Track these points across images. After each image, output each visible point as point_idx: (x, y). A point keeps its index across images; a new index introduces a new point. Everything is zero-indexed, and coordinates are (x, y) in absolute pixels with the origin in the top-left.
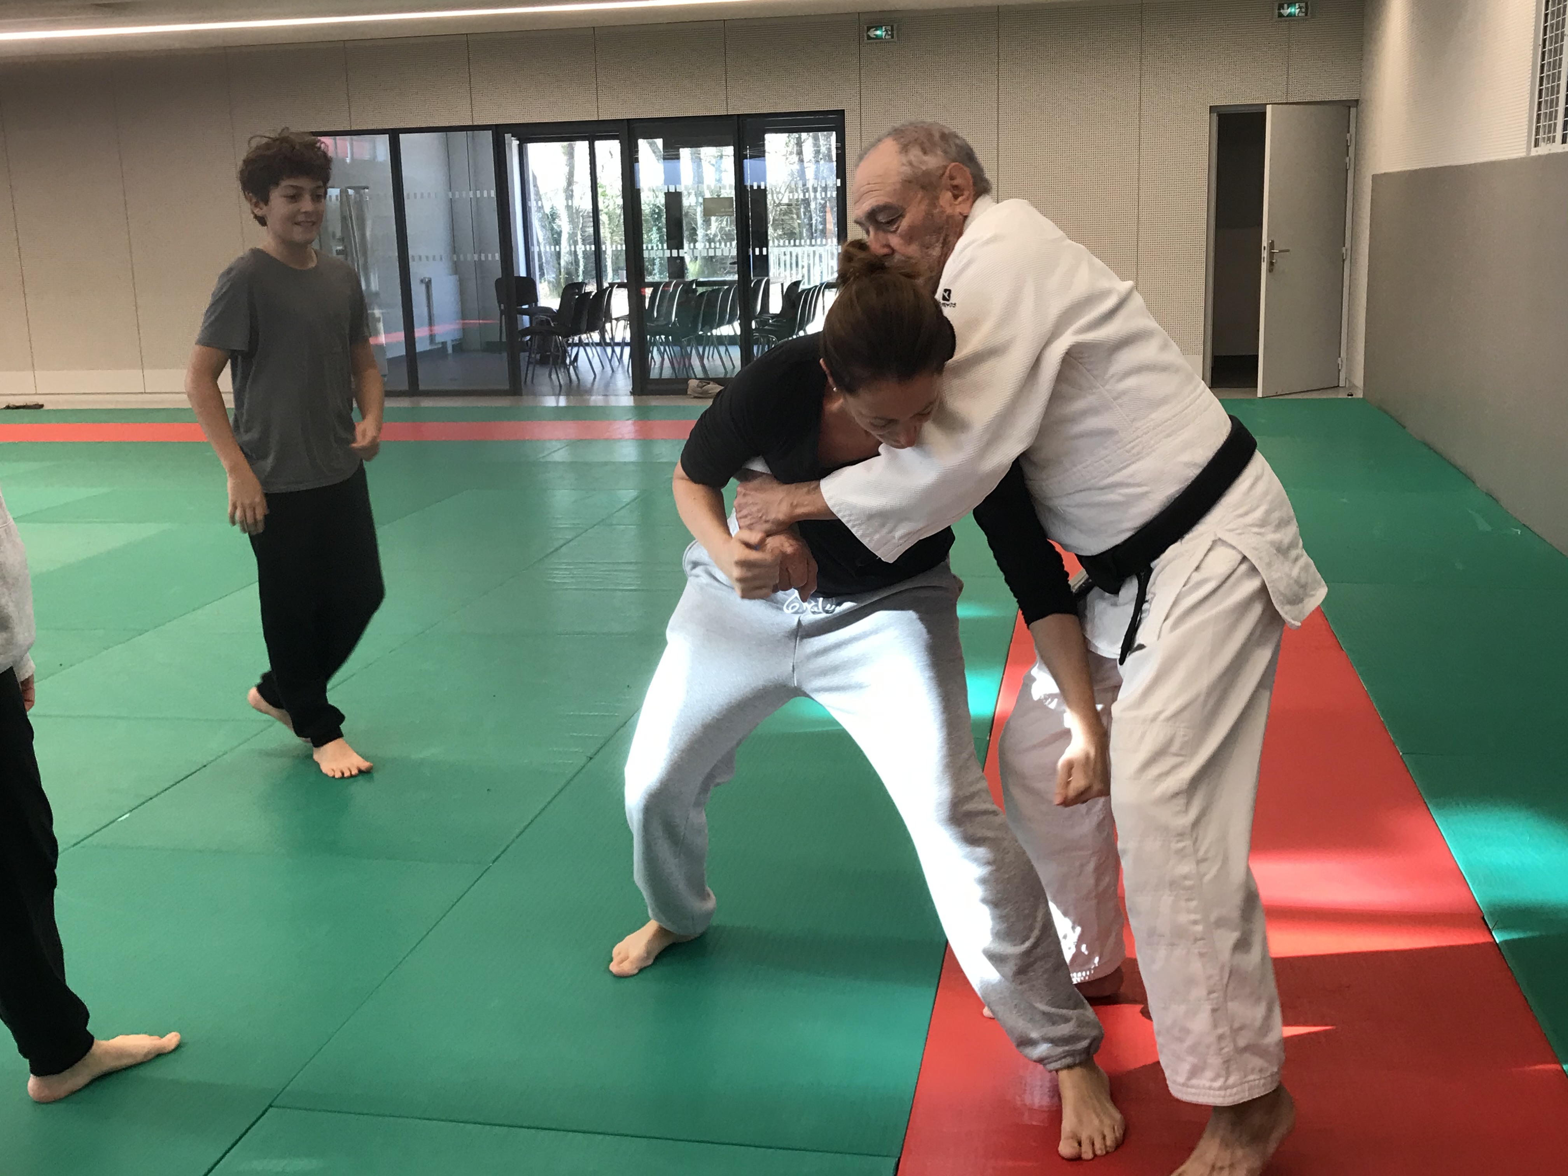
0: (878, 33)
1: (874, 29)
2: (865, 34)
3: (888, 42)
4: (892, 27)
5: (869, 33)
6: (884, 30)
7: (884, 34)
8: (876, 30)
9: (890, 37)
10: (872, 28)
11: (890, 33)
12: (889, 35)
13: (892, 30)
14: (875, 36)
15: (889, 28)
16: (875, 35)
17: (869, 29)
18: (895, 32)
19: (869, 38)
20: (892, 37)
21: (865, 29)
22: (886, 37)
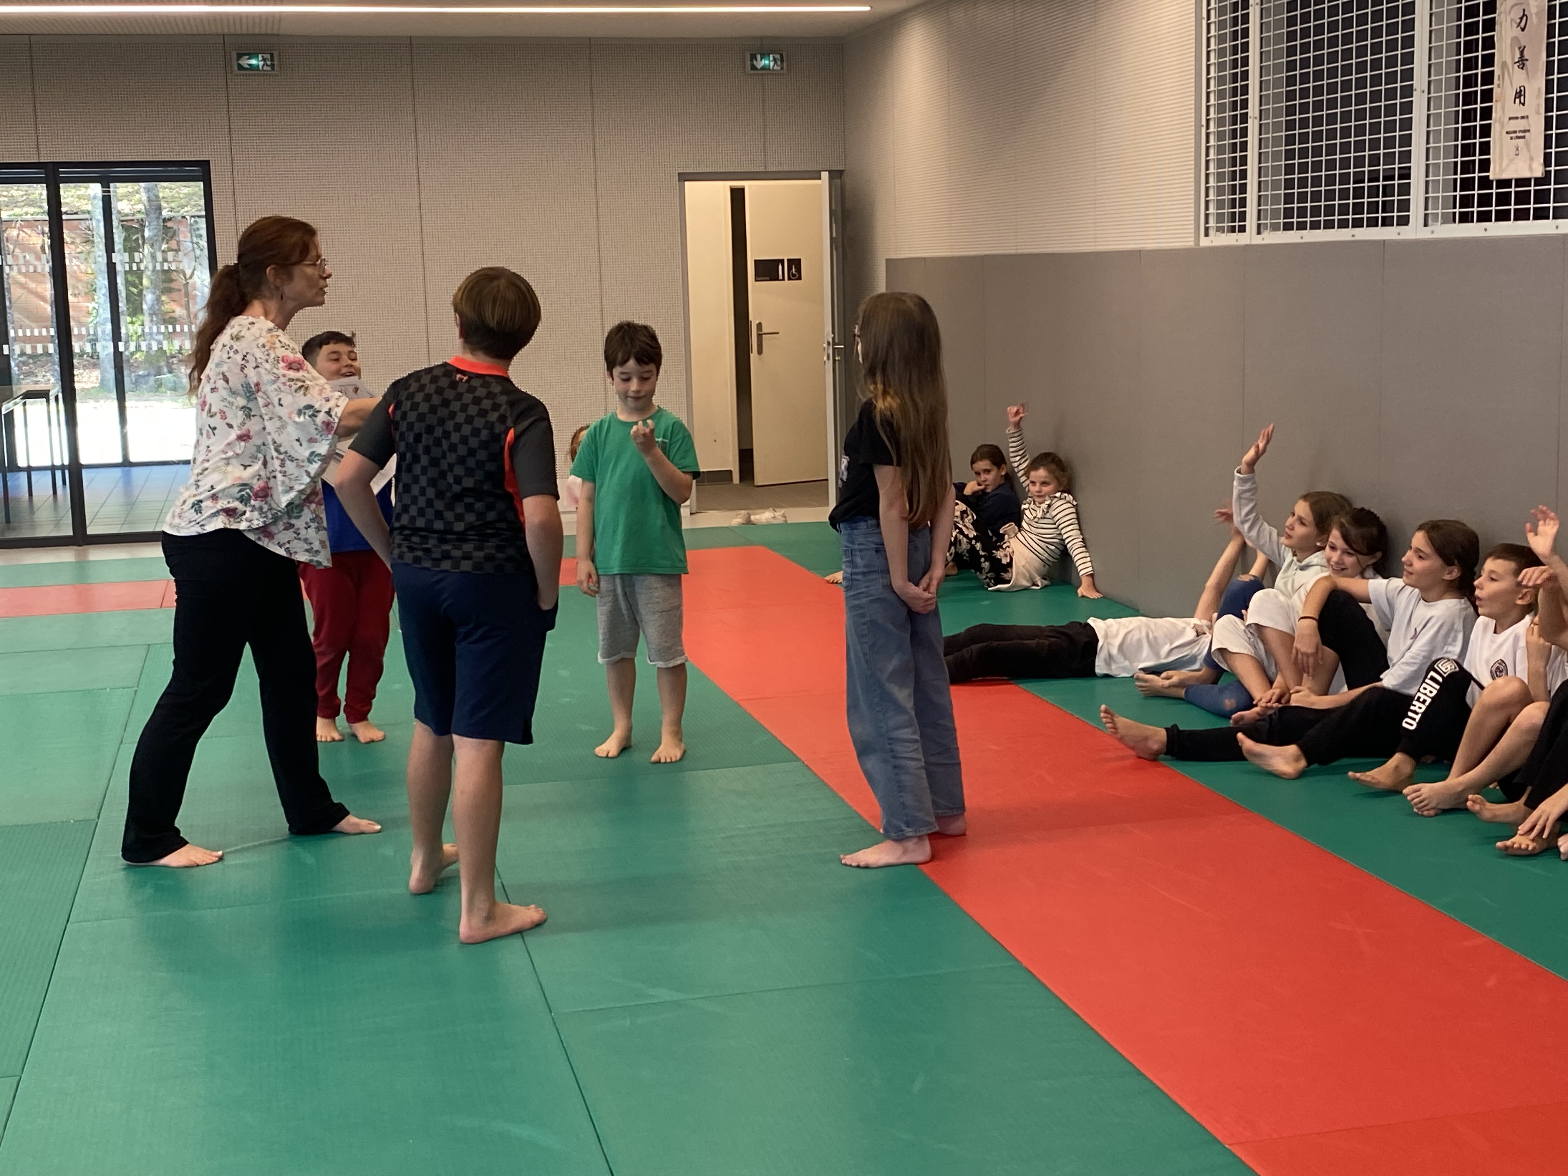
0: (254, 62)
1: (247, 57)
2: (235, 63)
3: (265, 75)
4: (272, 55)
5: (240, 62)
6: (260, 58)
7: (261, 63)
8: (249, 59)
9: (269, 68)
10: (246, 54)
11: (269, 63)
12: (267, 65)
13: (272, 60)
14: (248, 67)
15: (268, 56)
16: (250, 65)
17: (240, 56)
18: (275, 62)
19: (241, 67)
20: (273, 69)
21: (235, 56)
22: (266, 68)
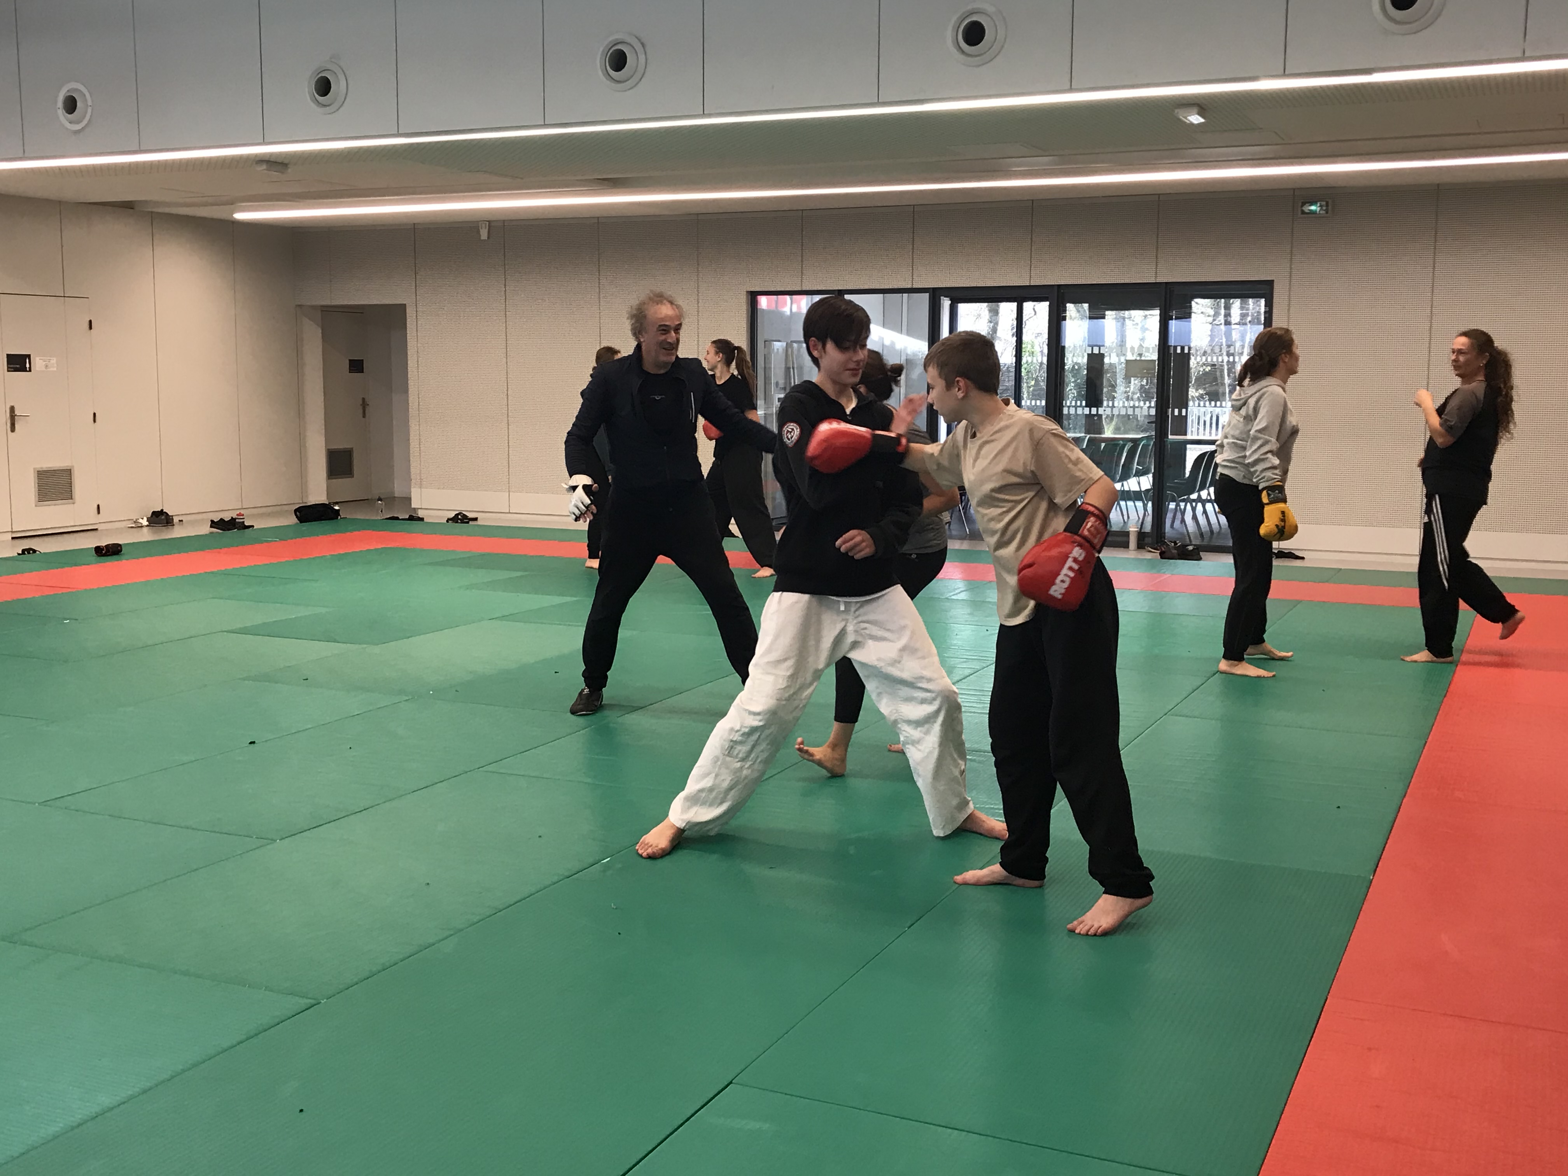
0: (1313, 208)
2: (1299, 209)
3: (1322, 217)
4: (1327, 203)
5: (1304, 208)
6: (1318, 205)
7: (1318, 209)
8: (1310, 205)
9: (1324, 212)
10: (1308, 203)
11: (1324, 208)
12: (1323, 210)
13: (1327, 205)
14: (1309, 212)
15: (1324, 203)
16: (1309, 210)
17: (1303, 204)
18: (1330, 207)
19: (1303, 212)
20: (1327, 213)
21: (1300, 204)
22: (1321, 212)
